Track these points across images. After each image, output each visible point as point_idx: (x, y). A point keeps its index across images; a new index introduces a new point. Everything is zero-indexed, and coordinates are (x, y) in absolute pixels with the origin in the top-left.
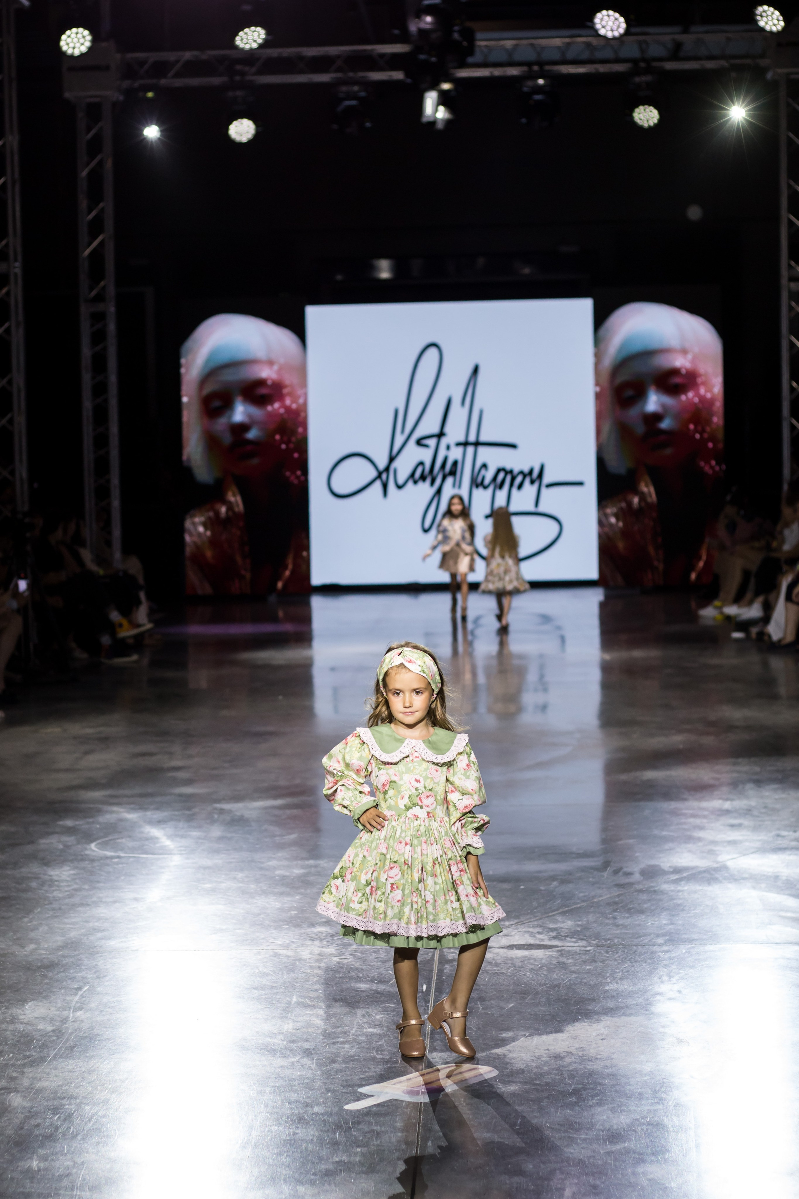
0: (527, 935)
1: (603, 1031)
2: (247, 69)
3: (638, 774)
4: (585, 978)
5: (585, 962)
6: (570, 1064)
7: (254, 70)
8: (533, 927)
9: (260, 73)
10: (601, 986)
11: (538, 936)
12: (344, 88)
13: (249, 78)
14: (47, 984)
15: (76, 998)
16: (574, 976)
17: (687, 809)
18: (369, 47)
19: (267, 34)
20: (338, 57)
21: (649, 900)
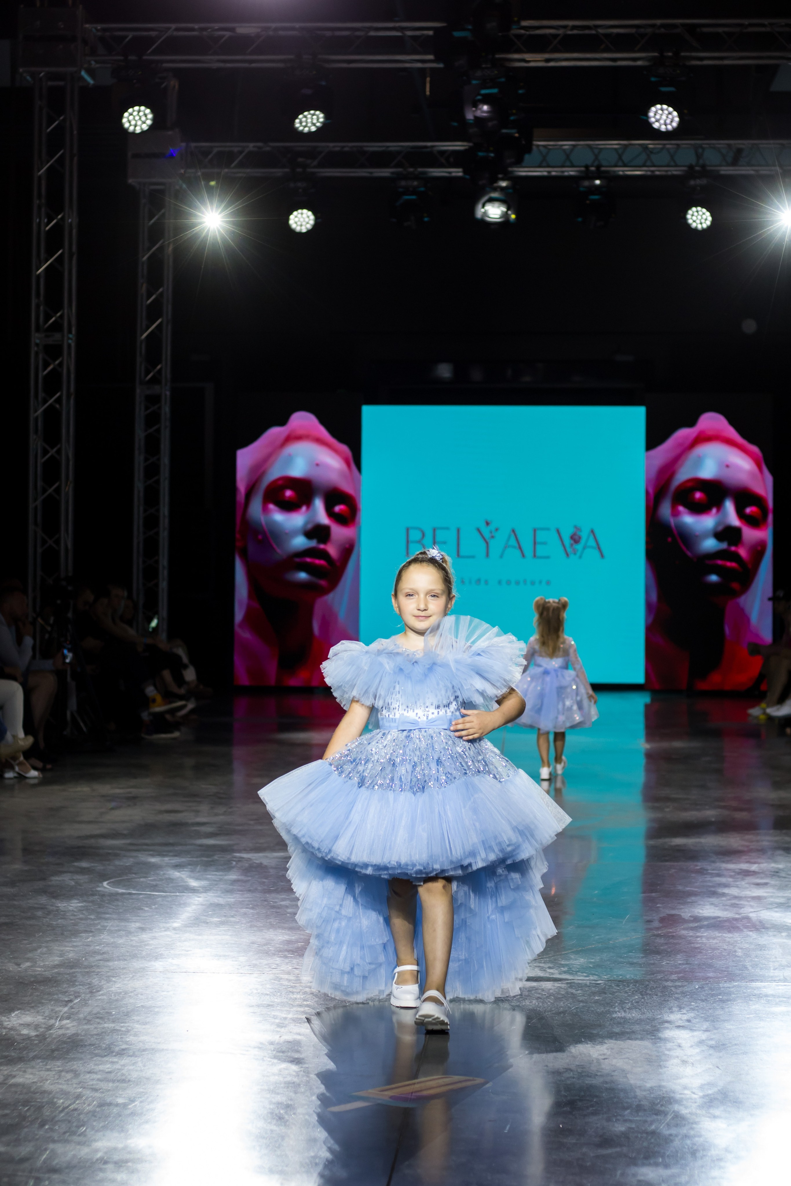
0: (537, 969)
1: (606, 1051)
2: (309, 161)
3: (667, 840)
4: (592, 1007)
5: (594, 993)
6: (568, 1078)
7: (315, 163)
8: (544, 963)
9: (321, 165)
10: (608, 1014)
11: (548, 970)
12: (403, 183)
13: (309, 170)
14: (37, 996)
15: (66, 1009)
16: (581, 1004)
17: (713, 870)
18: (429, 144)
19: (326, 118)
20: (398, 153)
21: (666, 944)
